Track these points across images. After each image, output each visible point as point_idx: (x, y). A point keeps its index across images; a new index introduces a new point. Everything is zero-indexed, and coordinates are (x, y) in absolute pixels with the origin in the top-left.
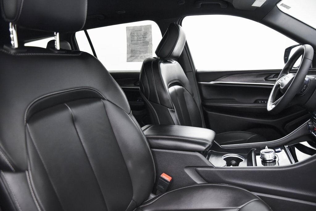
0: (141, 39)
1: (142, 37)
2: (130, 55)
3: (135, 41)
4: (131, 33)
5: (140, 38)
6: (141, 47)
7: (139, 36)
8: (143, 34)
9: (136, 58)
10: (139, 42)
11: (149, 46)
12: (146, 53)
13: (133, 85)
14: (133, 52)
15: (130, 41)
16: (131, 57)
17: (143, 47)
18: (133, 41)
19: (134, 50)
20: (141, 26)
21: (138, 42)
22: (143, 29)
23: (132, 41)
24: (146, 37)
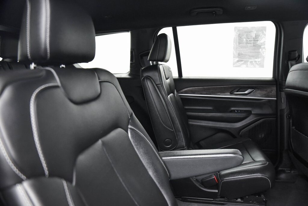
0: (252, 42)
1: (253, 39)
2: (237, 59)
3: (243, 43)
4: (239, 35)
5: (249, 41)
6: (251, 51)
7: (249, 38)
8: (254, 37)
9: (245, 63)
10: (249, 45)
11: (260, 50)
12: (256, 58)
13: (229, 94)
14: (241, 56)
15: (238, 43)
16: (238, 61)
17: (254, 51)
18: (241, 43)
19: (242, 54)
20: (253, 28)
21: (247, 45)
22: (254, 31)
23: (239, 43)
24: (258, 41)
